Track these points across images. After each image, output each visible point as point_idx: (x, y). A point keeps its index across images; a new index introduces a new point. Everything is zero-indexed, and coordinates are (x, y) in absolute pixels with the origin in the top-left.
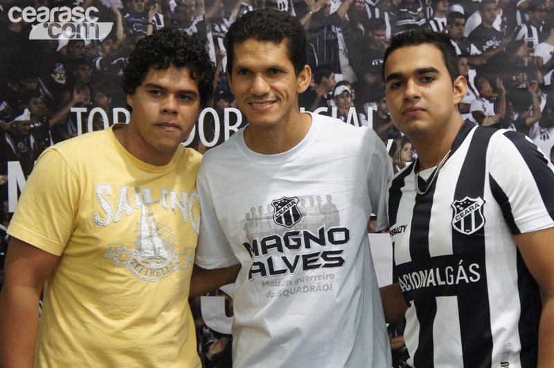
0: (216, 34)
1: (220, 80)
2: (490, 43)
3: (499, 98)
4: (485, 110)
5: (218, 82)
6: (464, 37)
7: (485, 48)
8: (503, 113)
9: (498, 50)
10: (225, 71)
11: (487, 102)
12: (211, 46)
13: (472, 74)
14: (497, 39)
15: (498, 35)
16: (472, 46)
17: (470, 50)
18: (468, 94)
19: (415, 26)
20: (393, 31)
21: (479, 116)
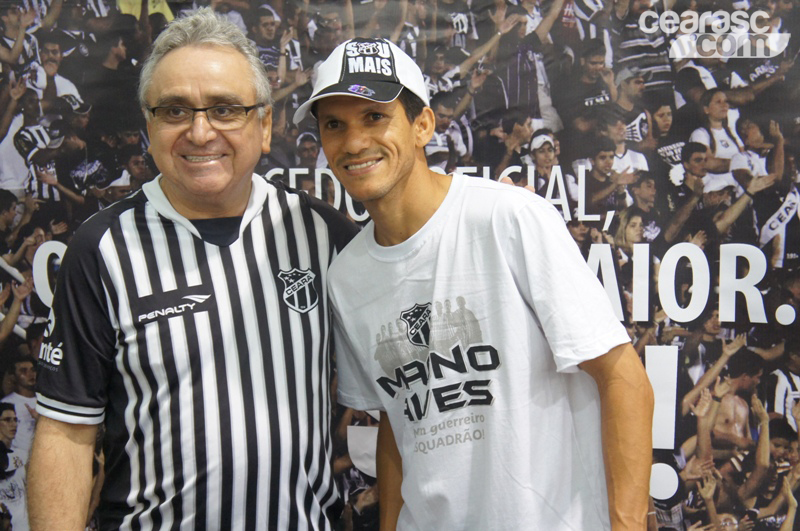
2: (759, 70)
3: (773, 150)
4: (752, 168)
6: (721, 63)
7: (752, 76)
8: (779, 172)
9: (773, 80)
11: (755, 156)
14: (773, 64)
16: (734, 74)
17: (730, 80)
18: (727, 146)
19: (648, 49)
20: (615, 57)
21: (743, 177)
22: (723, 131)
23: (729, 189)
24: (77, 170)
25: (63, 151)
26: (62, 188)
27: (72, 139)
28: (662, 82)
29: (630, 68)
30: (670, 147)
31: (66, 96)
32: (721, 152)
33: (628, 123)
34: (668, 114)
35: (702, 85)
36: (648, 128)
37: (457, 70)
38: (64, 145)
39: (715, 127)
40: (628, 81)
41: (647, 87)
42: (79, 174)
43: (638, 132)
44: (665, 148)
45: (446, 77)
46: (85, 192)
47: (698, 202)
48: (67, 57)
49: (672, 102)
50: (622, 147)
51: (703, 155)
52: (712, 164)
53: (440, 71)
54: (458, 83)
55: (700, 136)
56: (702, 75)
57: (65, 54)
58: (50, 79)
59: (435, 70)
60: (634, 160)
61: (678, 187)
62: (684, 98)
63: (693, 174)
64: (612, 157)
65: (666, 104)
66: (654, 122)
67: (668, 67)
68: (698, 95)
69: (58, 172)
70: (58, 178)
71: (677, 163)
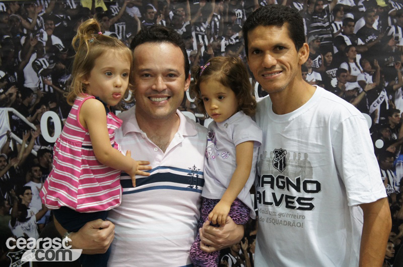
0: (198, 33)
1: (199, 61)
2: (370, 38)
3: (375, 73)
4: (366, 80)
5: (198, 62)
6: (354, 34)
7: (367, 40)
8: (378, 82)
9: (375, 42)
10: (202, 55)
11: (368, 75)
12: (194, 40)
13: (358, 57)
14: (375, 35)
15: (376, 32)
16: (359, 39)
17: (357, 42)
18: (356, 70)
19: (322, 27)
20: (308, 31)
21: (363, 84)
22: (354, 63)
23: (356, 89)
24: (61, 78)
25: (55, 70)
26: (54, 87)
27: (59, 65)
28: (328, 42)
29: (314, 35)
30: (331, 70)
31: (56, 45)
32: (353, 73)
33: (313, 59)
34: (331, 56)
35: (345, 44)
36: (322, 62)
37: (237, 35)
38: (55, 67)
39: (351, 62)
40: (313, 41)
41: (322, 44)
42: (62, 80)
43: (318, 63)
44: (329, 71)
45: (232, 38)
46: (65, 89)
47: (343, 95)
48: (58, 27)
49: (332, 51)
50: (310, 70)
51: (346, 74)
52: (349, 78)
53: (230, 35)
54: (238, 41)
55: (344, 66)
56: (345, 39)
57: (56, 26)
58: (49, 37)
59: (227, 35)
60: (316, 76)
61: (335, 88)
62: (338, 49)
63: (341, 82)
64: (306, 74)
65: (330, 51)
66: (325, 59)
67: (331, 35)
68: (343, 48)
69: (53, 80)
70: (53, 82)
71: (334, 77)
